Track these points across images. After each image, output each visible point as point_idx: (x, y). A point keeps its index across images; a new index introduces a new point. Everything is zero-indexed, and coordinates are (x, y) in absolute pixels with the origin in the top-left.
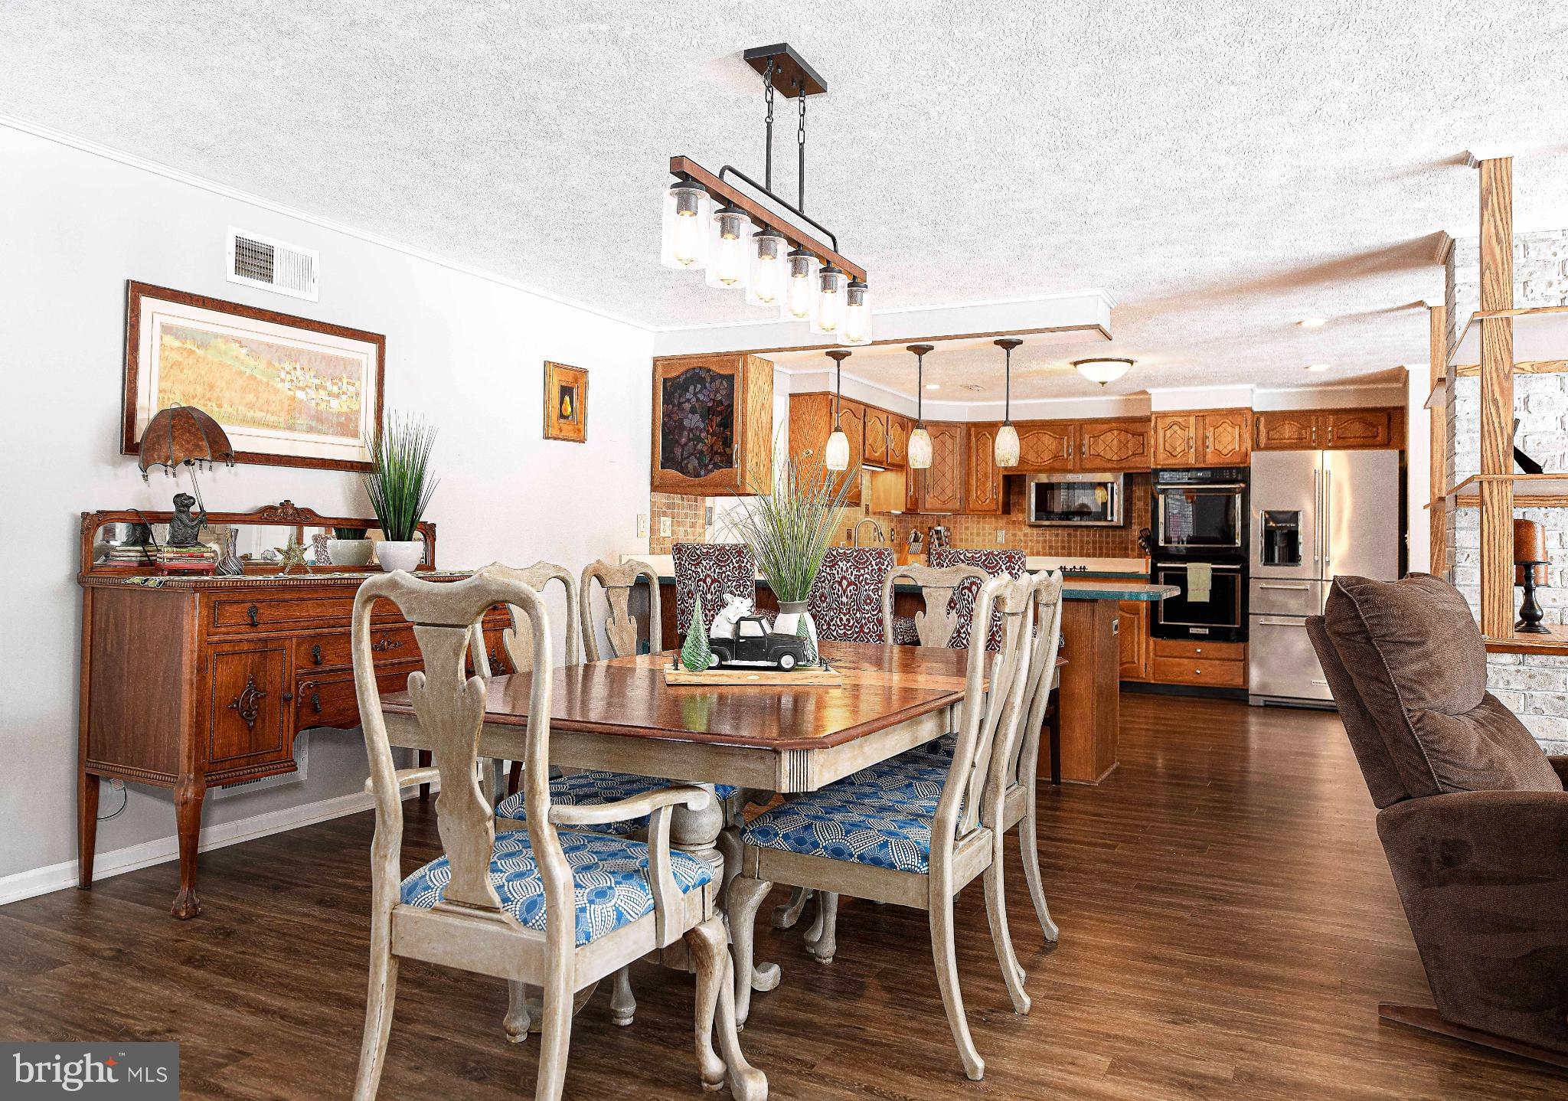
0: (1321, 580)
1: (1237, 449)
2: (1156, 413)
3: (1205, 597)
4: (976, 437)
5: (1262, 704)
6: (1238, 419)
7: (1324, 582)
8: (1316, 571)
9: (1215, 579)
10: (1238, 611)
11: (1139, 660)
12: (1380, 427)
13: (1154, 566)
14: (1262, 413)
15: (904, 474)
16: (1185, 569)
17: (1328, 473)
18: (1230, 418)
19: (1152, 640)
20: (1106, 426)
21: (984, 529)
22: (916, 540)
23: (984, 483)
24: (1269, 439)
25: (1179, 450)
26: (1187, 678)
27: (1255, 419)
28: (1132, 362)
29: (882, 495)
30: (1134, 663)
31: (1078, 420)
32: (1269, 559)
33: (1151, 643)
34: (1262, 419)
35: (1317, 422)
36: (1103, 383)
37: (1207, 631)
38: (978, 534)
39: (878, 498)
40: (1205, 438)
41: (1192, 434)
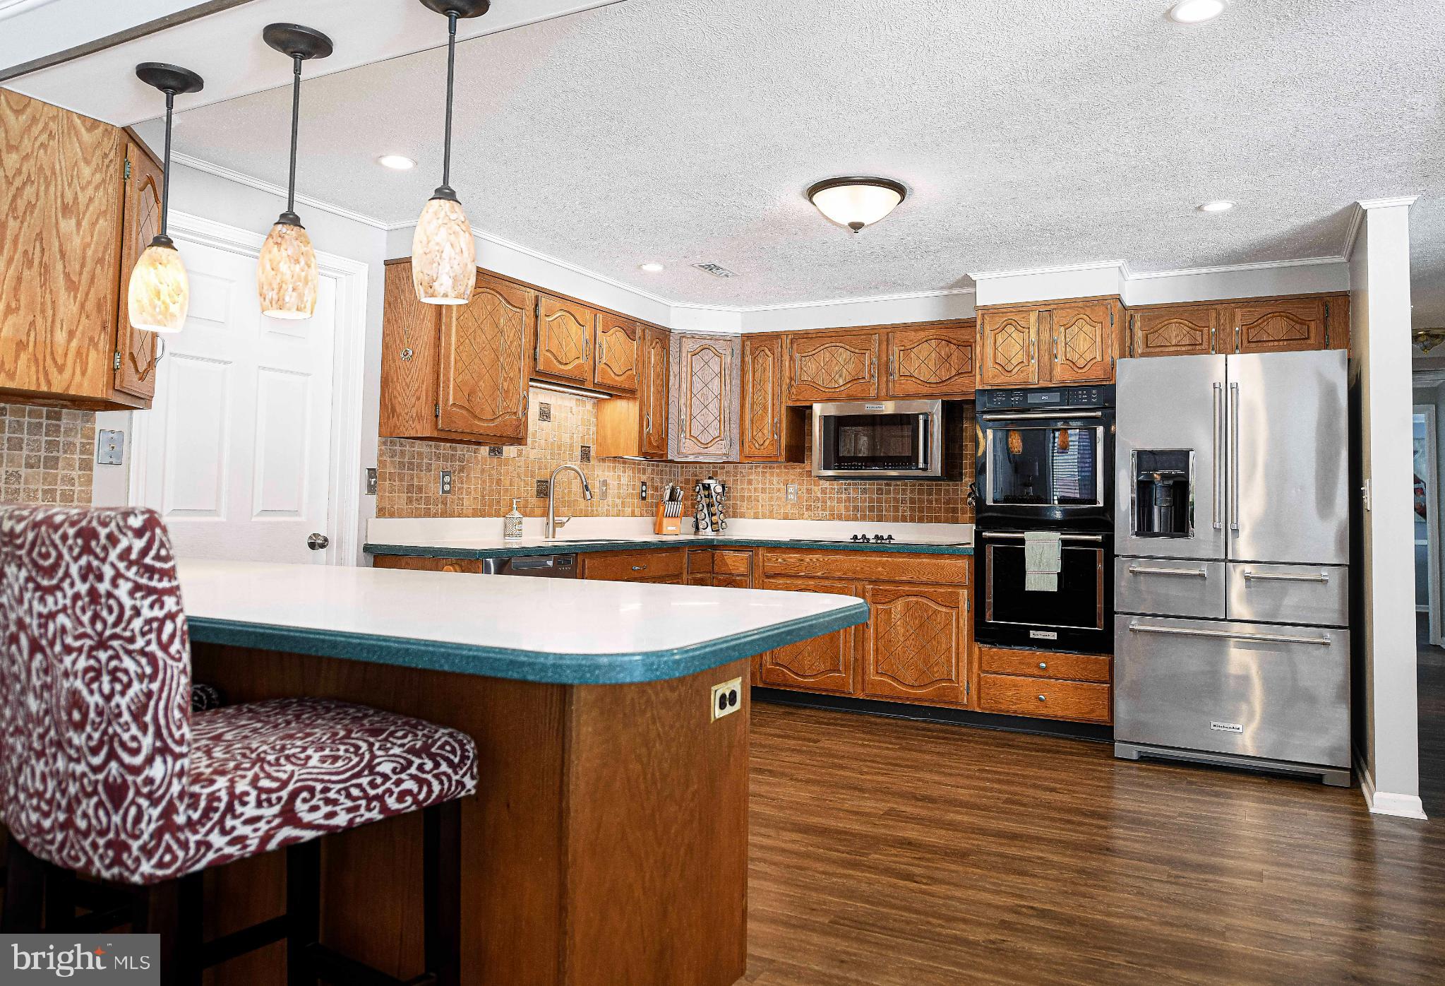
0: (1226, 560)
1: (1099, 359)
2: (985, 308)
3: (1051, 585)
4: (752, 354)
5: (1135, 757)
6: (1100, 311)
7: (1230, 565)
8: (1217, 546)
9: (1068, 557)
10: (1100, 605)
11: (958, 675)
12: (1313, 325)
13: (978, 534)
14: (1137, 308)
15: (638, 403)
16: (1022, 541)
17: (1235, 387)
18: (1088, 312)
19: (976, 647)
20: (922, 334)
21: (771, 483)
22: (673, 498)
23: (762, 418)
24: (1147, 346)
25: (1014, 362)
26: (1027, 707)
27: (1128, 318)
28: (899, 188)
29: (609, 433)
30: (950, 680)
31: (885, 327)
32: (1144, 528)
33: (977, 650)
34: (1138, 317)
35: (1217, 319)
36: (856, 226)
37: (1053, 636)
38: (764, 491)
39: (605, 438)
40: (1054, 342)
41: (1033, 337)
